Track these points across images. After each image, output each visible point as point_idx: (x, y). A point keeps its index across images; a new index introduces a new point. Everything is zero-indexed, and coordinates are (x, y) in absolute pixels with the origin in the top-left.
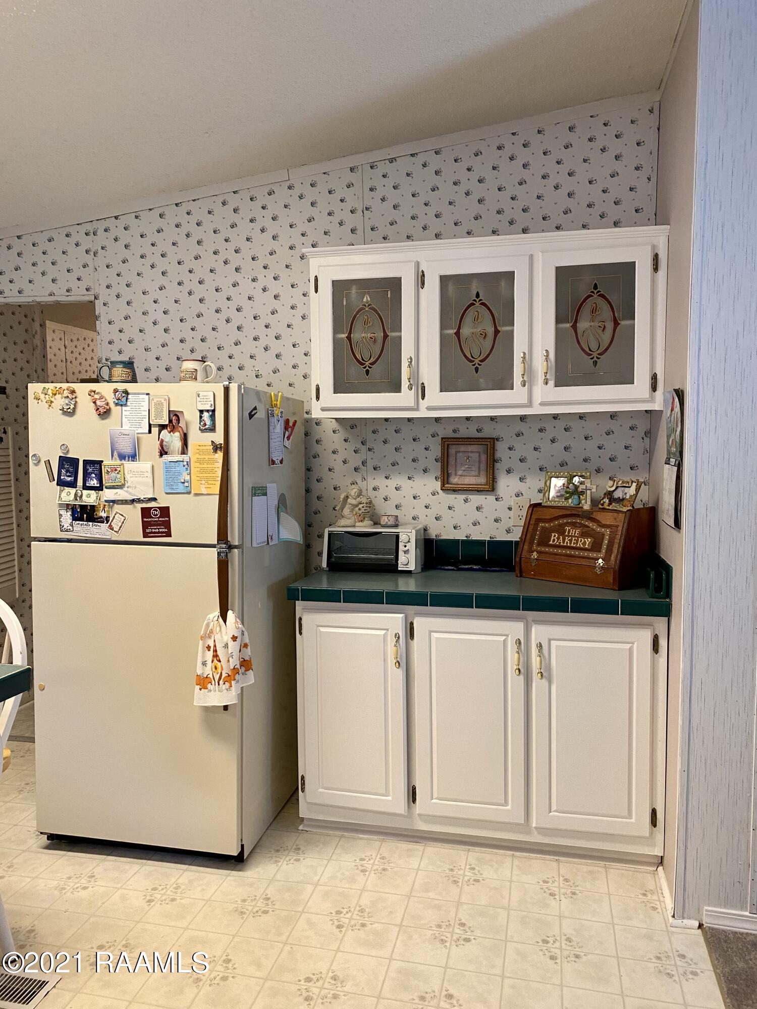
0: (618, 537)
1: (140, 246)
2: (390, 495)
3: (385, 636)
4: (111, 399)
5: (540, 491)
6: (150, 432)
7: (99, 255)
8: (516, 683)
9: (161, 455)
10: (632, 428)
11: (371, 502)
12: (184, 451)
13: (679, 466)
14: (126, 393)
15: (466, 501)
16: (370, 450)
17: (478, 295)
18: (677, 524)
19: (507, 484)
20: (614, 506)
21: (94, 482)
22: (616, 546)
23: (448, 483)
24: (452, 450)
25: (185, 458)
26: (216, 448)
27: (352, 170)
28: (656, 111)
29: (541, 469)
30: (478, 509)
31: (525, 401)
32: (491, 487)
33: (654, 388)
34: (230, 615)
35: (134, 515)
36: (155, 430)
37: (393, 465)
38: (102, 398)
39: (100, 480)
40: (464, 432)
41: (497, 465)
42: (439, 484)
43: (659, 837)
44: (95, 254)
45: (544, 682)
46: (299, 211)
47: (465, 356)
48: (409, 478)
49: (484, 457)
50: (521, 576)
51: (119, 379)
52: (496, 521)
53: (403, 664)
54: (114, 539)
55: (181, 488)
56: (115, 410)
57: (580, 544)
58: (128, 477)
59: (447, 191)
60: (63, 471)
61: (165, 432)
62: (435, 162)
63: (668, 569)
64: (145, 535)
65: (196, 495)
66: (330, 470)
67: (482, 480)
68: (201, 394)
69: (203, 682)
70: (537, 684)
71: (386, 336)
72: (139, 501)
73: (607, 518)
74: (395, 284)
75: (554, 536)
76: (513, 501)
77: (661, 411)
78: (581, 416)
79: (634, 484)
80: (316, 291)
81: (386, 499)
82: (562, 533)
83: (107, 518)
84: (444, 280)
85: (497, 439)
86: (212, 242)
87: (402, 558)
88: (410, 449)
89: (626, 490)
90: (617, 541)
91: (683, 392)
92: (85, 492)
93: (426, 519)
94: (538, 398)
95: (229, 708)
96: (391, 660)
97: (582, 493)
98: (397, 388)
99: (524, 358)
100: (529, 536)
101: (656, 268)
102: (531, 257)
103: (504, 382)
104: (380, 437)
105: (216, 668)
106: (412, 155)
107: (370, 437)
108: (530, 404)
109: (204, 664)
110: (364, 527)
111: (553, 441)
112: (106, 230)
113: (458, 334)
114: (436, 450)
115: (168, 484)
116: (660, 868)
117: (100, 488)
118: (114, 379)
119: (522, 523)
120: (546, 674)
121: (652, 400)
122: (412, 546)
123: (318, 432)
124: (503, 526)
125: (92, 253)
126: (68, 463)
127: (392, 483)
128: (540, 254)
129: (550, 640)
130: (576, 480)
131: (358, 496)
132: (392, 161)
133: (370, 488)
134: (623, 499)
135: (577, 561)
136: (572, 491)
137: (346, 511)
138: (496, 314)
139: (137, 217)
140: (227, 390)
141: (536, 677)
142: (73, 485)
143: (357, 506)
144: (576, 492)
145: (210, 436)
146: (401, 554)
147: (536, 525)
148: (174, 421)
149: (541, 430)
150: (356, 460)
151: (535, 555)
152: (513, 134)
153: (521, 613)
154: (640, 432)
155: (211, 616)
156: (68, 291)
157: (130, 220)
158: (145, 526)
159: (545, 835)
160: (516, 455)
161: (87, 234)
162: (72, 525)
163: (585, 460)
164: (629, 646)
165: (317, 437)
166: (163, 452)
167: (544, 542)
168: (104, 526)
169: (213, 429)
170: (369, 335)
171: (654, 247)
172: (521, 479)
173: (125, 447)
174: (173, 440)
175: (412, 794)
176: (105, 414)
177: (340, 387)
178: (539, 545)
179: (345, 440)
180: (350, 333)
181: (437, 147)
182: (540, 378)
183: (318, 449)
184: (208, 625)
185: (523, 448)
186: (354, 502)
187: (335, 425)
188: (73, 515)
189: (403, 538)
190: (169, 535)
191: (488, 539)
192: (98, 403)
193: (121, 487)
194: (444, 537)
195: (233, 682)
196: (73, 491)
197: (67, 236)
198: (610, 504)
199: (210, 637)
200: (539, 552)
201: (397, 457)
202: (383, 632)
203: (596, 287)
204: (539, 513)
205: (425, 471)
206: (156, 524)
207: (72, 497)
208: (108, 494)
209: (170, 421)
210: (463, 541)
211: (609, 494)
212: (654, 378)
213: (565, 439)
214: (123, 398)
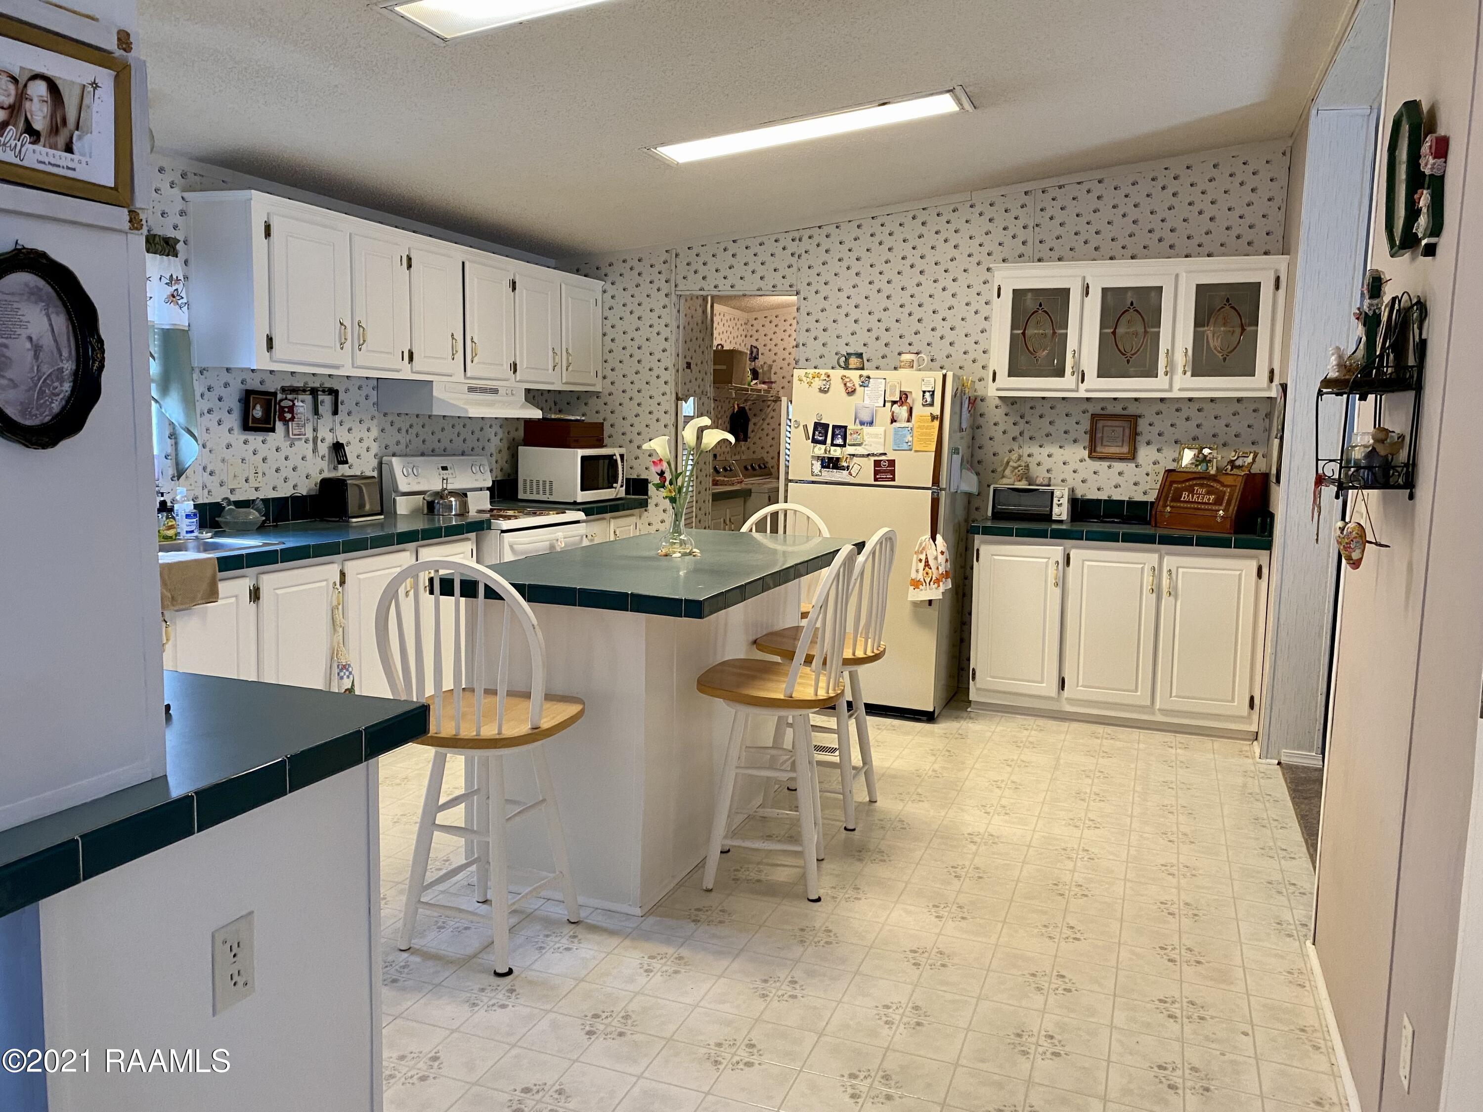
0: (1236, 494)
1: (838, 251)
2: (1042, 461)
3: (1047, 563)
4: (857, 382)
5: (1174, 460)
6: (884, 406)
7: (802, 257)
8: (1149, 600)
9: (892, 423)
10: (1255, 411)
11: (1028, 466)
12: (909, 421)
13: (1282, 438)
14: (869, 377)
15: (1109, 467)
16: (1027, 423)
17: (1132, 304)
18: (1278, 481)
19: (1146, 454)
20: (1235, 471)
21: (839, 441)
22: (1234, 501)
23: (1095, 451)
24: (1100, 424)
25: (909, 425)
26: (933, 418)
27: (1026, 193)
28: (1288, 155)
29: (1176, 442)
30: (1120, 474)
31: (1167, 387)
32: (1131, 456)
33: (1271, 380)
34: (939, 537)
35: (868, 466)
36: (888, 405)
37: (1047, 436)
38: (851, 380)
39: (845, 439)
40: (1111, 409)
41: (1138, 438)
42: (1087, 452)
43: (1255, 717)
44: (799, 256)
45: (1172, 599)
46: (979, 226)
47: (1119, 350)
48: (1061, 447)
49: (1127, 431)
50: (1156, 526)
51: (854, 366)
52: (1135, 484)
53: (1060, 584)
54: (851, 482)
55: (905, 446)
56: (859, 390)
57: (1205, 500)
58: (866, 438)
59: (1107, 213)
60: (817, 433)
61: (895, 406)
62: (1098, 189)
63: (1272, 516)
64: (876, 480)
65: (916, 451)
66: (991, 439)
67: (1125, 449)
68: (926, 379)
69: (916, 584)
70: (1166, 600)
71: (1054, 333)
72: (873, 455)
73: (1228, 480)
74: (1064, 293)
75: (1185, 495)
76: (1150, 468)
77: (1276, 398)
78: (1212, 400)
79: (1252, 455)
80: (999, 296)
81: (1039, 464)
82: (1191, 491)
83: (848, 467)
84: (1105, 291)
85: (1140, 416)
86: (901, 248)
87: (1056, 510)
88: (1062, 423)
89: (1245, 459)
90: (1235, 497)
91: (1286, 385)
92: (833, 448)
93: (1074, 481)
94: (1177, 386)
95: (933, 602)
96: (1051, 580)
97: (1210, 461)
98: (1061, 373)
99: (1167, 353)
100: (1164, 494)
101: (1277, 287)
102: (1177, 276)
103: (1151, 372)
104: (1038, 412)
105: (927, 573)
106: (1079, 183)
107: (1028, 412)
108: (1170, 389)
109: (917, 571)
110: (1022, 485)
111: (1187, 419)
112: (810, 237)
113: (1114, 333)
114: (1086, 425)
115: (895, 443)
116: (1255, 743)
117: (844, 446)
118: (850, 367)
119: (1158, 486)
120: (1173, 593)
121: (1269, 388)
122: (1065, 501)
123: (982, 407)
124: (1141, 489)
125: (797, 256)
126: (821, 427)
127: (1046, 451)
128: (1184, 274)
129: (1178, 568)
130: (1206, 451)
131: (1019, 460)
132: (1060, 187)
133: (1025, 455)
134: (1242, 466)
135: (1201, 513)
136: (1201, 460)
137: (1008, 472)
138: (1146, 318)
139: (837, 227)
140: (945, 376)
141: (1165, 595)
142: (824, 442)
143: (1016, 468)
144: (1205, 460)
145: (929, 410)
146: (1055, 506)
147: (1171, 485)
148: (904, 398)
149: (1177, 410)
150: (1015, 431)
151: (1168, 509)
152: (1166, 169)
153: (1156, 546)
154: (1262, 413)
155: (923, 538)
156: (774, 287)
157: (832, 229)
158: (876, 473)
159: (1166, 715)
160: (1155, 430)
161: (793, 240)
162: (820, 471)
163: (1214, 436)
164: (1238, 573)
165: (981, 411)
166: (893, 421)
167: (1177, 498)
168: (845, 472)
169: (932, 404)
170: (1041, 331)
171: (1276, 271)
172: (1159, 450)
173: (865, 416)
174: (902, 412)
175: (1062, 683)
176: (851, 393)
177: (1013, 372)
178: (1172, 501)
179: (1006, 415)
180: (1025, 330)
181: (1099, 177)
182: (1180, 370)
183: (981, 421)
184: (921, 544)
185: (1162, 424)
186: (1015, 465)
187: (998, 402)
188: (822, 464)
189: (1057, 493)
190: (893, 480)
191: (1127, 499)
192: (848, 384)
193: (859, 445)
194: (1089, 497)
195: (941, 584)
196: (823, 447)
197: (776, 241)
198: (1232, 470)
199: (922, 553)
200: (1171, 507)
201: (1051, 429)
202: (1046, 560)
203: (1228, 300)
204: (1173, 477)
205: (1075, 441)
206: (885, 472)
207: (823, 451)
208: (849, 450)
209: (901, 398)
210: (1105, 500)
211: (1232, 462)
212: (1272, 372)
213: (1197, 418)
214: (865, 382)
